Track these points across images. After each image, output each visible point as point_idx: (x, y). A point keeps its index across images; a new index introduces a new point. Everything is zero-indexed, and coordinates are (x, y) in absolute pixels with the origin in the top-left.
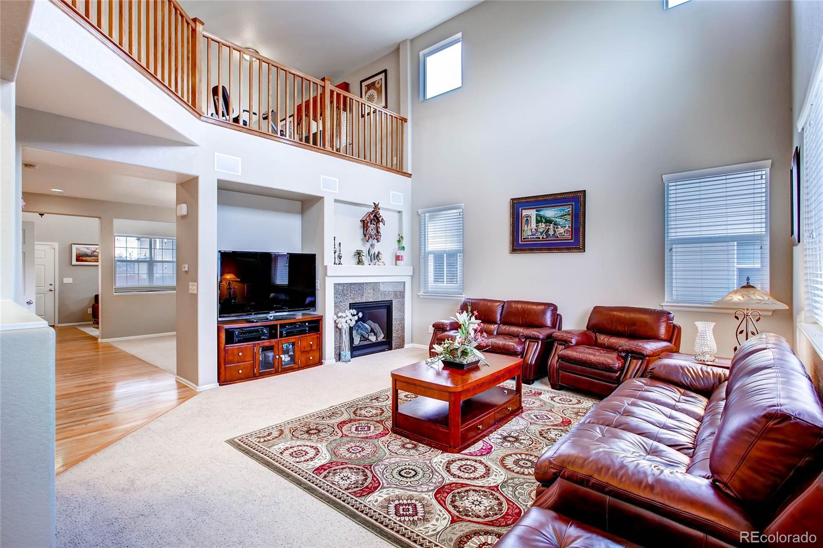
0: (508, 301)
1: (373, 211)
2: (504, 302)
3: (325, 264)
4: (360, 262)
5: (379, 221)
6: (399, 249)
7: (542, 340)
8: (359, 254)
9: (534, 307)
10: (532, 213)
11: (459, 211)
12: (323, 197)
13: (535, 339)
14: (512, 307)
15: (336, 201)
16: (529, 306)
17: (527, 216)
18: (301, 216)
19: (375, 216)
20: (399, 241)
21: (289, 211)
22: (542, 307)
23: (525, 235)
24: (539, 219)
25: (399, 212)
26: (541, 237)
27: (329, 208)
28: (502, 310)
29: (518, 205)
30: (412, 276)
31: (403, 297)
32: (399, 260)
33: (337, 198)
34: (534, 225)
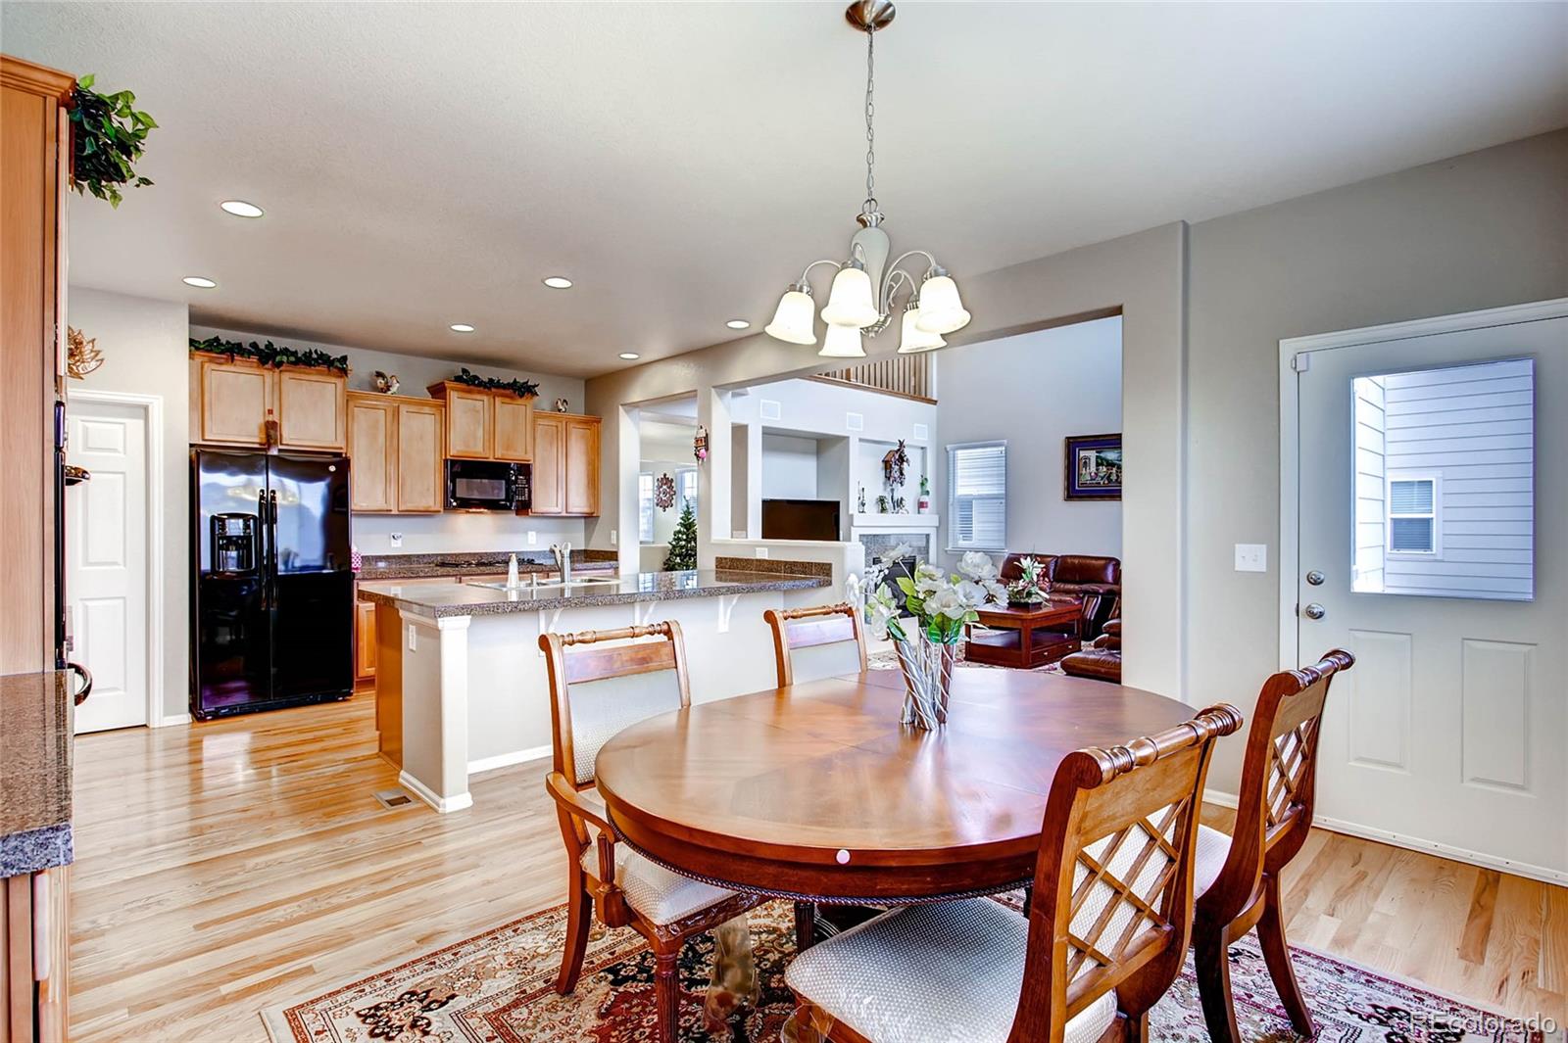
0: (1062, 556)
1: (899, 450)
2: (1058, 557)
3: (851, 512)
4: (883, 510)
5: (903, 461)
6: (922, 494)
7: (1102, 594)
8: (882, 500)
9: (1094, 562)
10: (1092, 454)
11: (1000, 449)
12: (848, 437)
13: (1095, 594)
14: (1066, 563)
15: (861, 440)
16: (1088, 561)
17: (1086, 458)
18: (815, 459)
19: (900, 456)
20: (922, 484)
21: (805, 452)
22: (1102, 562)
23: (1082, 480)
24: (1100, 461)
25: (922, 448)
26: (1102, 482)
27: (854, 448)
28: (1056, 566)
29: (1073, 445)
30: (937, 527)
31: (928, 553)
32: (923, 507)
33: (862, 437)
34: (1093, 469)
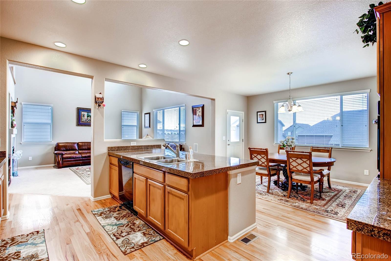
17: (84, 114)
24: (88, 116)
26: (89, 121)
28: (78, 145)
29: (80, 110)
34: (86, 117)
